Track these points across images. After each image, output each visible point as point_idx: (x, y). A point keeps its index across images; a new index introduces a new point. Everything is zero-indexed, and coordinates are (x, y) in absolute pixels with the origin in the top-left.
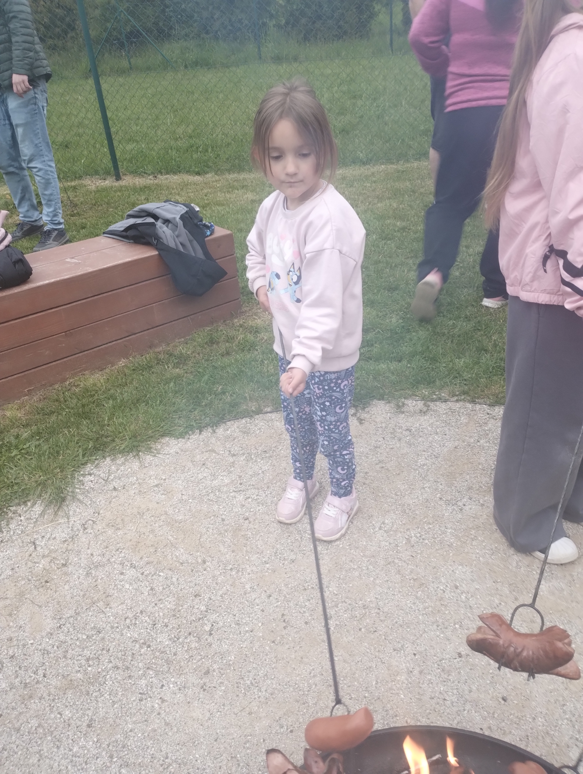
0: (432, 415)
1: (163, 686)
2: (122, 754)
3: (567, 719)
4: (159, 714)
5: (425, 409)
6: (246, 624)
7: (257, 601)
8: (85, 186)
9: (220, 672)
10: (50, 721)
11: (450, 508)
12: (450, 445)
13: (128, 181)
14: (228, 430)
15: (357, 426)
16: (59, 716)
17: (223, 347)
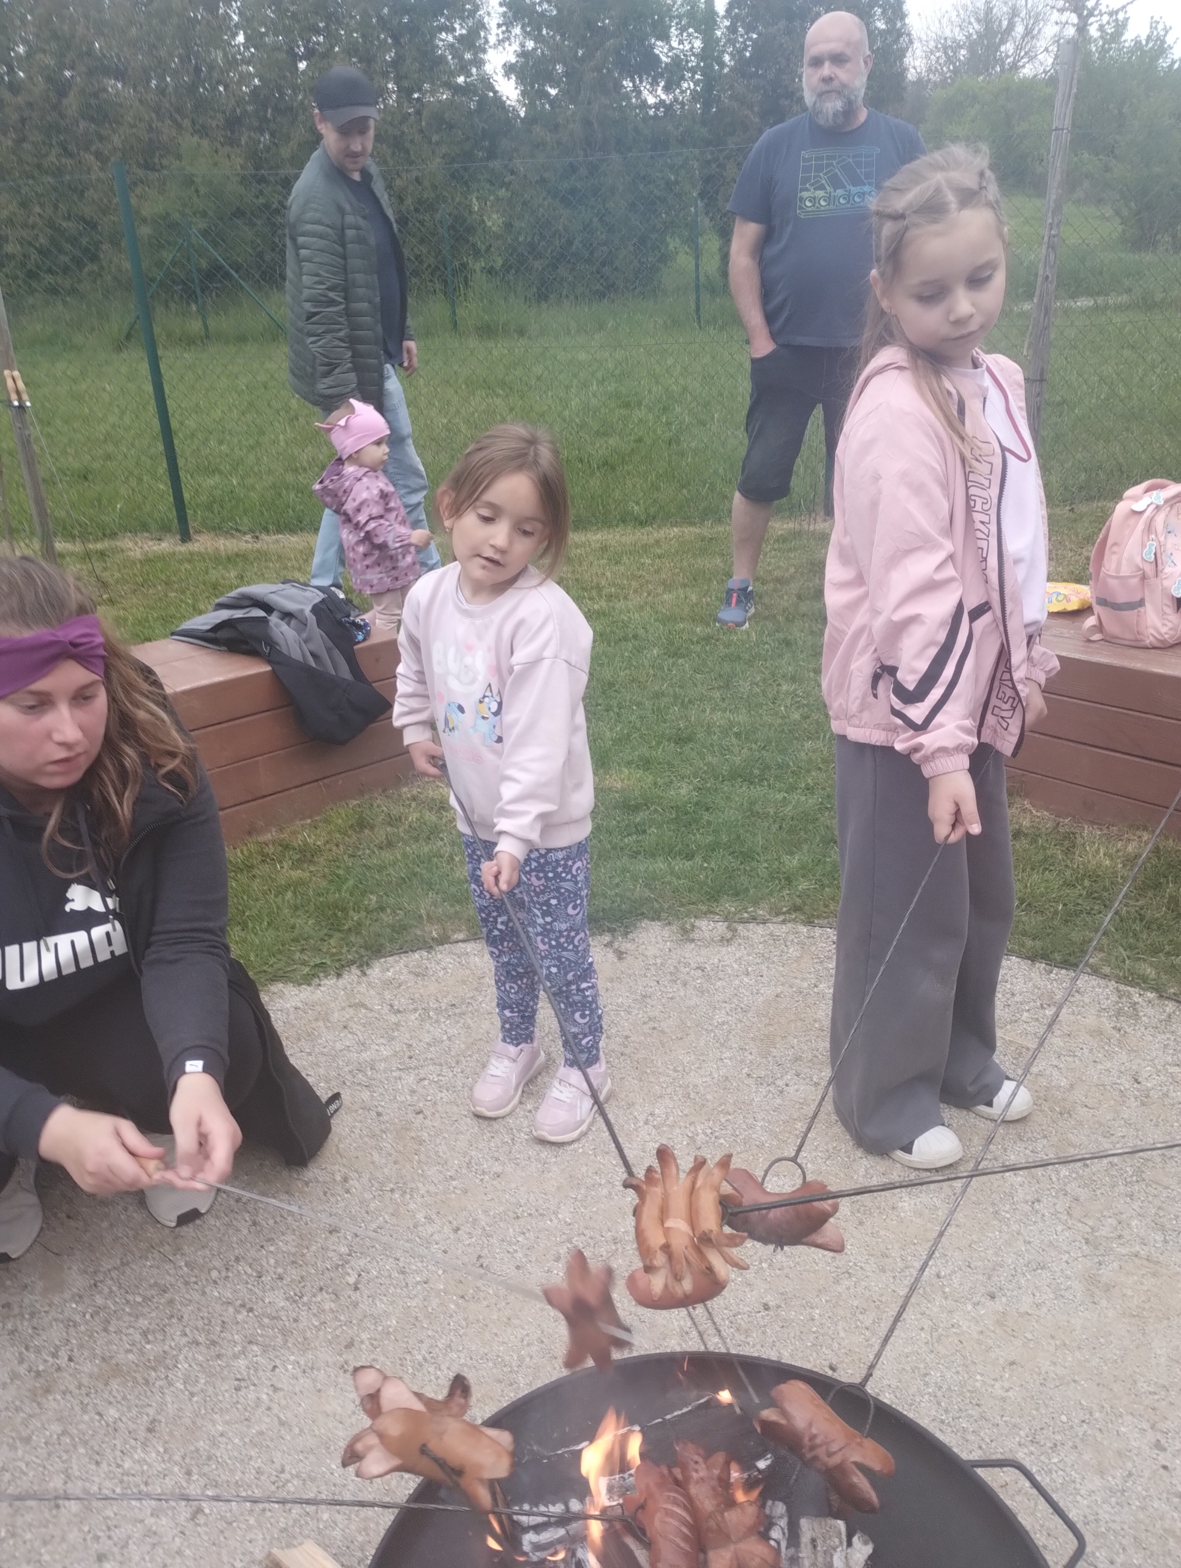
0: (740, 944)
1: (275, 1367)
2: (206, 1469)
3: (929, 1393)
4: (269, 1409)
5: (729, 935)
6: (418, 1272)
7: (436, 1237)
8: (122, 551)
9: (372, 1345)
10: (83, 1426)
11: (763, 1090)
12: (769, 992)
13: (203, 543)
14: (388, 970)
15: (613, 962)
16: (97, 1417)
17: (381, 834)
